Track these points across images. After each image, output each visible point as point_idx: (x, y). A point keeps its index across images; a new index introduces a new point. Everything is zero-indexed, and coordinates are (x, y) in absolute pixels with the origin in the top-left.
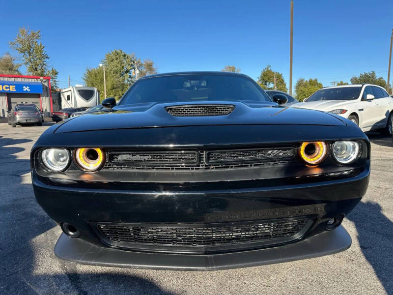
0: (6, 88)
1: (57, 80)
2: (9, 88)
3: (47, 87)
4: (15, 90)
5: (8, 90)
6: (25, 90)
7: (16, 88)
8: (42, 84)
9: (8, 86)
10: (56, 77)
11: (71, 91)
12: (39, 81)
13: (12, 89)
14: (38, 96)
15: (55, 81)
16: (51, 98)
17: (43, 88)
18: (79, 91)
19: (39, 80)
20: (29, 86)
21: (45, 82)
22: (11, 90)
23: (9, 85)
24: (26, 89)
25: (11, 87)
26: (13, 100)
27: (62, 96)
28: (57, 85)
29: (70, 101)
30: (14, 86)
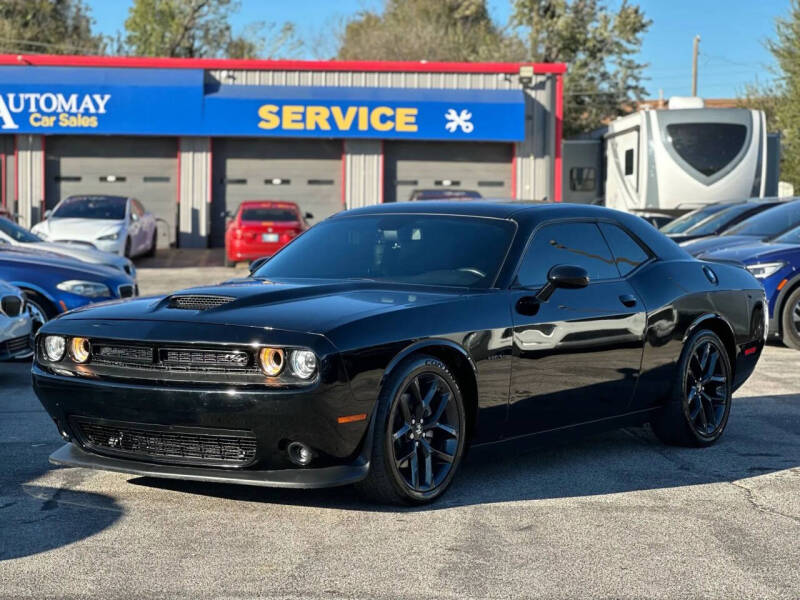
0: (384, 119)
1: (636, 58)
2: (393, 118)
3: (545, 112)
4: (414, 128)
5: (389, 126)
6: (452, 127)
7: (419, 120)
8: (528, 97)
9: (388, 112)
10: (638, 42)
11: (637, 128)
12: (515, 84)
13: (405, 122)
14: (505, 152)
15: (630, 66)
16: (560, 161)
17: (529, 118)
18: (673, 129)
19: (515, 78)
20: (470, 107)
21: (541, 86)
22: (401, 127)
23: (394, 105)
24: (459, 122)
25: (401, 112)
26: (405, 169)
27: (609, 153)
28: (642, 84)
29: (632, 178)
30: (414, 111)
